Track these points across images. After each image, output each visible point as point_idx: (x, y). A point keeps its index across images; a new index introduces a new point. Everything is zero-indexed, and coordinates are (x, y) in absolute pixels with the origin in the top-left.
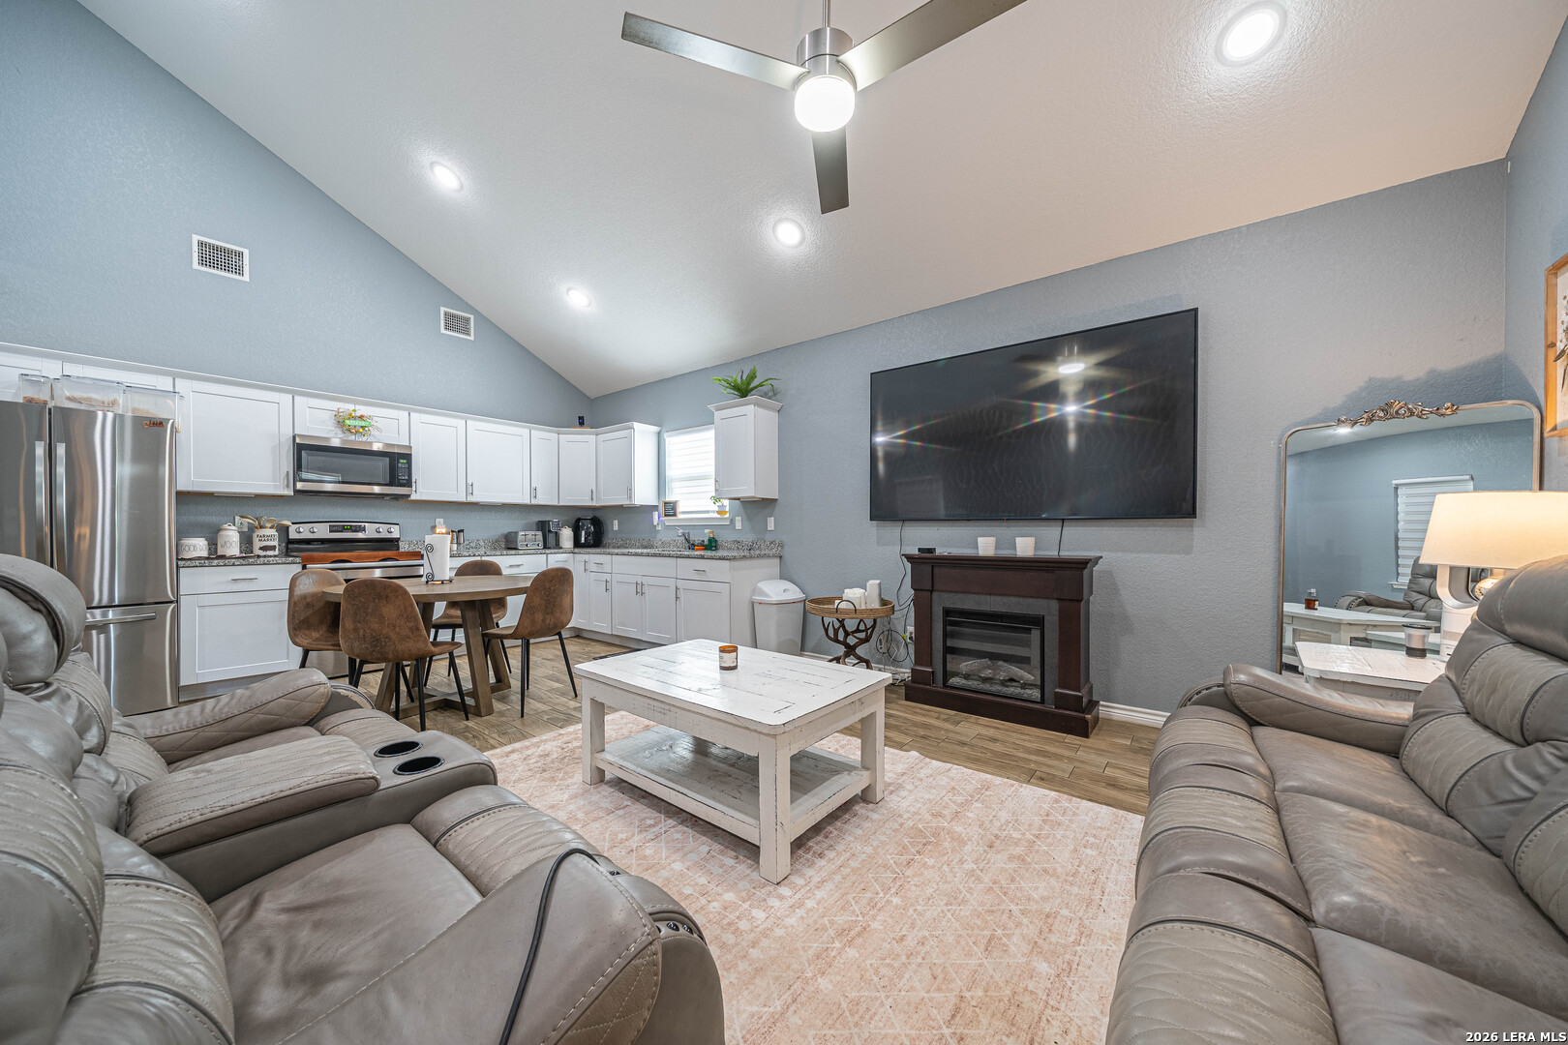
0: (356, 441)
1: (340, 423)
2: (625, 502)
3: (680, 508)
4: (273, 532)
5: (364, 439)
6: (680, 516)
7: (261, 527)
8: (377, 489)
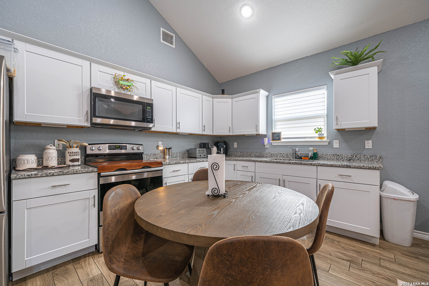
0: (124, 94)
1: (117, 83)
2: (254, 133)
3: (282, 136)
4: (77, 150)
5: (129, 93)
6: (282, 140)
7: (71, 147)
8: (133, 124)
